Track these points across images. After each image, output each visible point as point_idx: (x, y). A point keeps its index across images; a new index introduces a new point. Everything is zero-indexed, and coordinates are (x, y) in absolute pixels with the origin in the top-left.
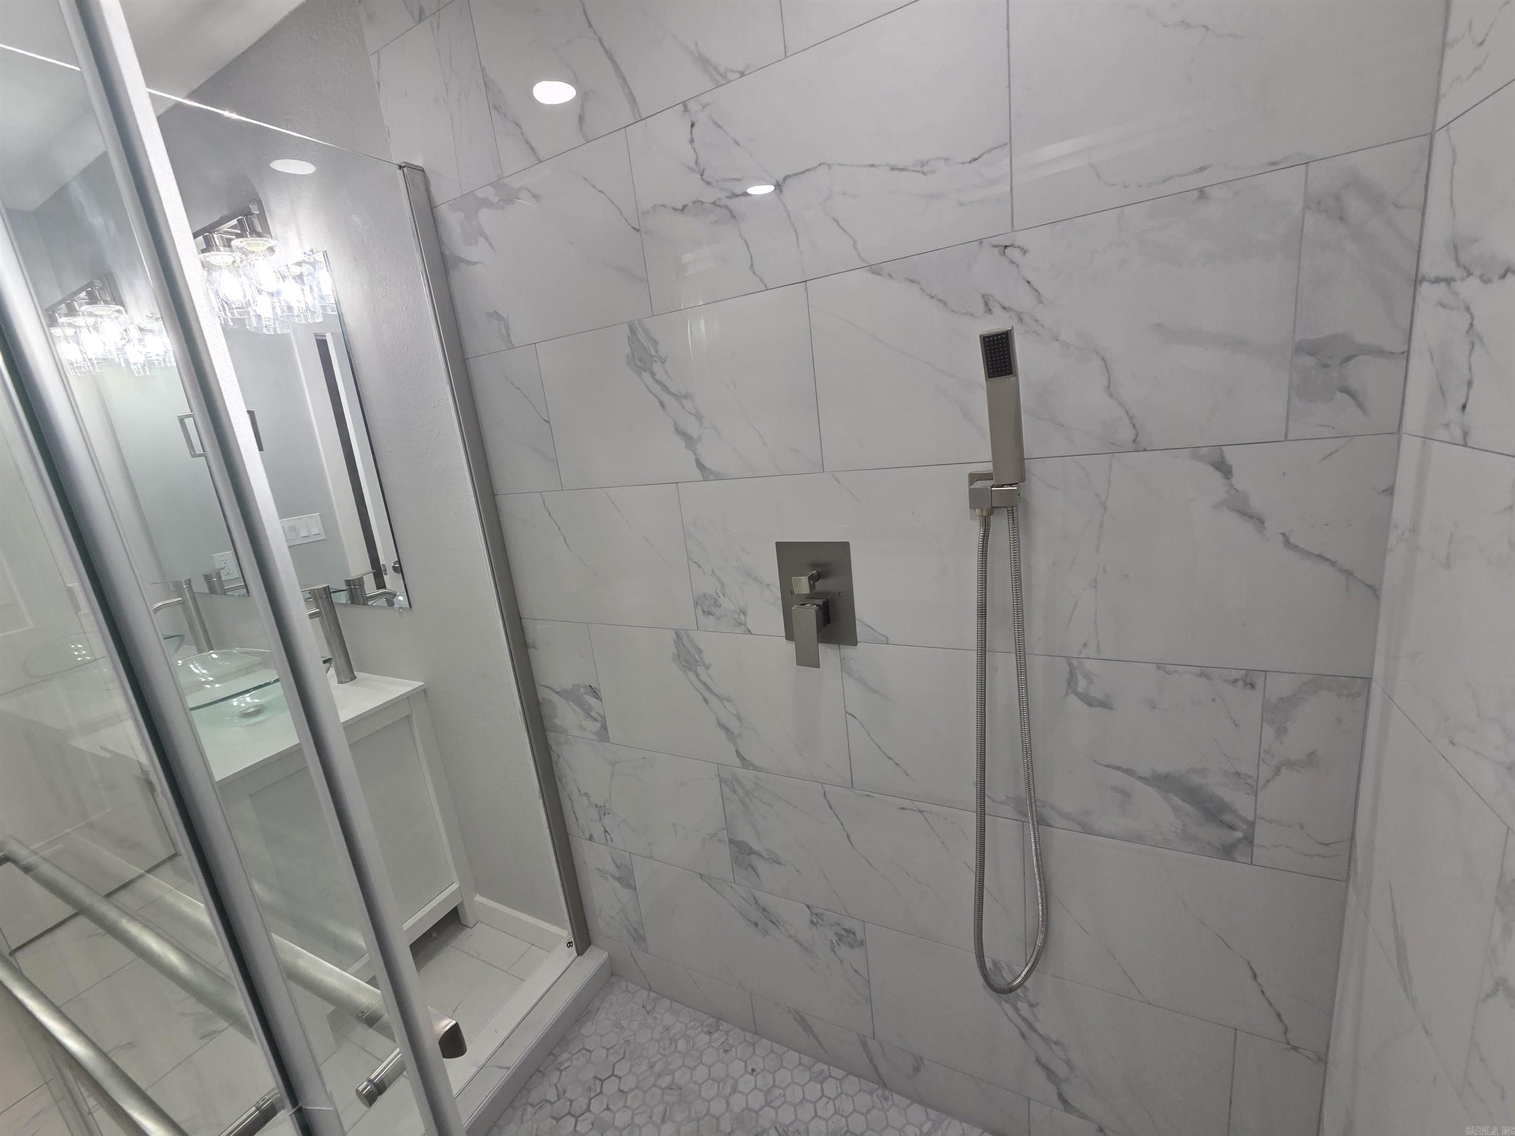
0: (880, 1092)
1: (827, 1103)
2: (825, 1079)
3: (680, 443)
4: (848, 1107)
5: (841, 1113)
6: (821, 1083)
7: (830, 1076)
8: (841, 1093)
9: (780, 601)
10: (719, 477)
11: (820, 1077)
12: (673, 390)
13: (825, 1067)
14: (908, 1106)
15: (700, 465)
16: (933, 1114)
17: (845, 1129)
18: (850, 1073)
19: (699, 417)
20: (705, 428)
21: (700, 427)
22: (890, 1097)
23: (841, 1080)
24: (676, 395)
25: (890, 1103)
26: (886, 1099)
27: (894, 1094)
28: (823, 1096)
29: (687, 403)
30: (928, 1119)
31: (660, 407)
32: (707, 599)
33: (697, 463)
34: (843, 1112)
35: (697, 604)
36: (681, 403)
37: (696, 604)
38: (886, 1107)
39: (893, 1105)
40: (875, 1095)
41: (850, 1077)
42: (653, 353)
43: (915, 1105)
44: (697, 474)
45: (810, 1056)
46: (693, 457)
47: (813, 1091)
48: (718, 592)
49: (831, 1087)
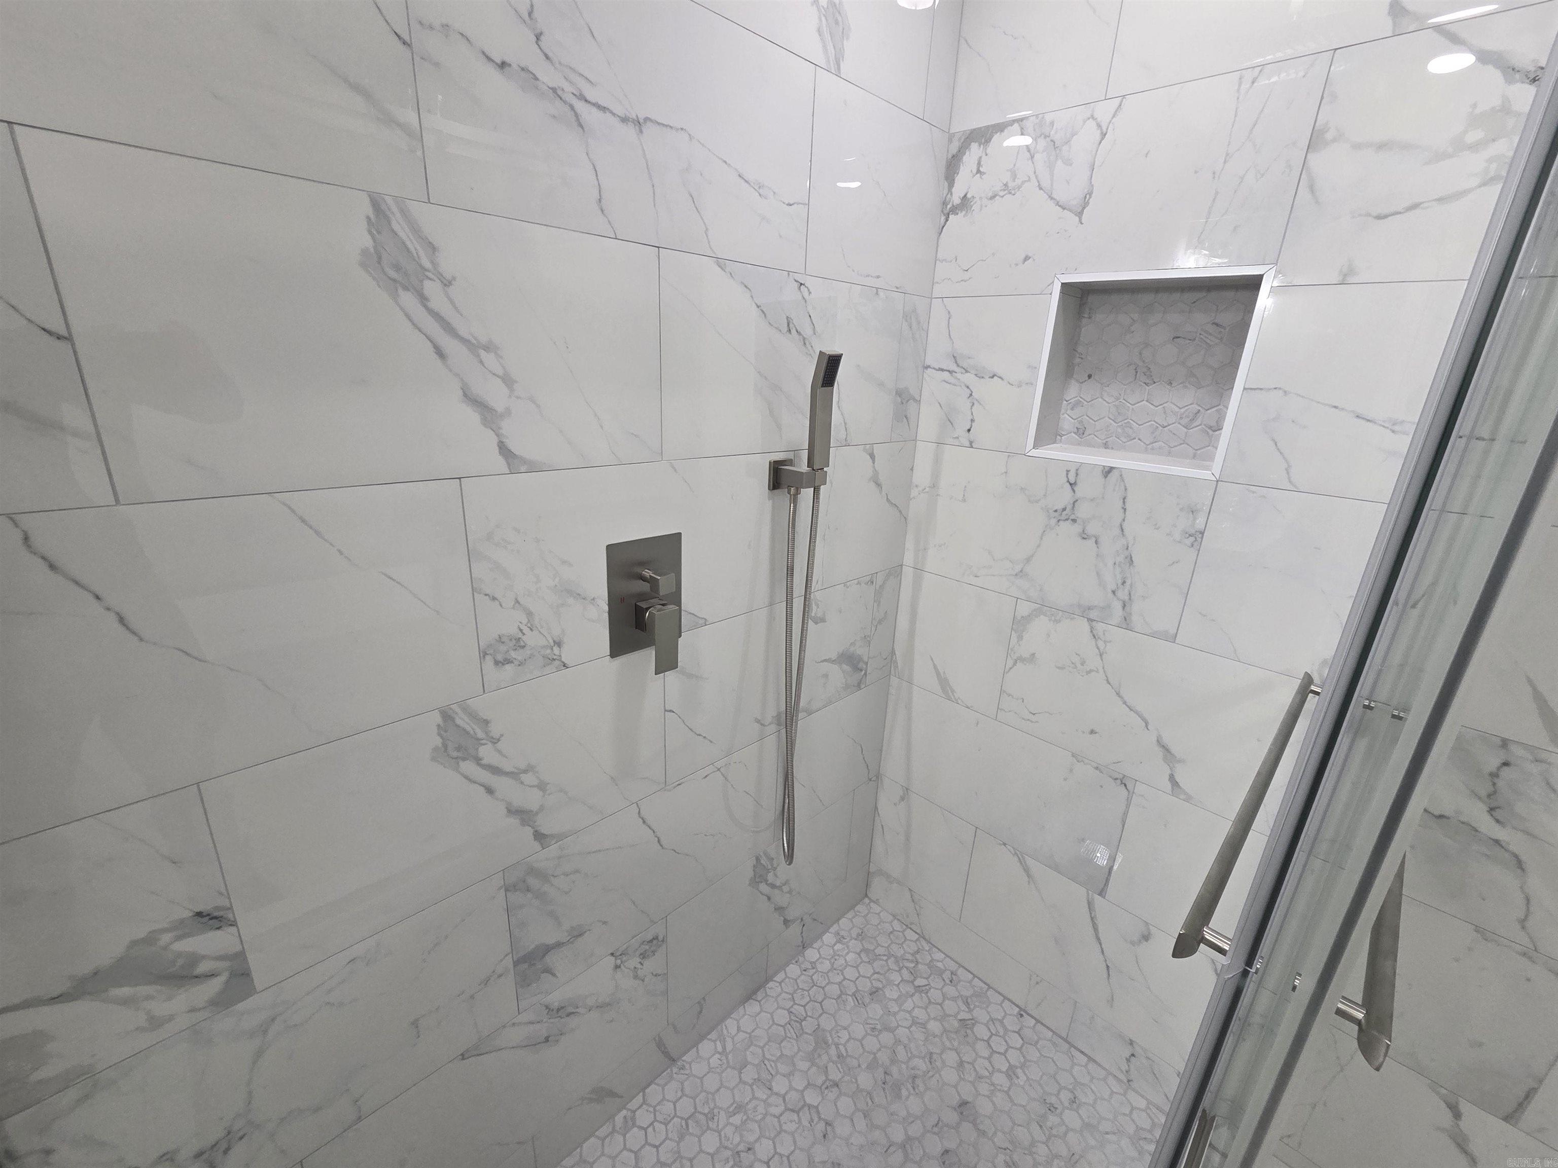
0: (675, 1070)
1: (654, 1129)
2: (633, 1119)
3: (472, 416)
4: (668, 1108)
5: (669, 1119)
6: (634, 1125)
7: (634, 1112)
8: (654, 1107)
9: (607, 615)
10: (533, 467)
11: (631, 1122)
12: (463, 332)
13: (624, 1112)
14: (698, 1052)
15: (504, 449)
16: (713, 1035)
17: (683, 1122)
18: (643, 1090)
19: (508, 381)
20: (518, 398)
21: (510, 396)
22: (684, 1063)
23: (644, 1102)
24: (468, 341)
25: (687, 1066)
26: (683, 1068)
27: (683, 1058)
28: (645, 1129)
29: (489, 358)
30: (715, 1041)
31: (436, 356)
32: (503, 643)
33: (500, 448)
34: (669, 1116)
35: (485, 654)
36: (478, 356)
37: (483, 654)
38: (687, 1072)
39: (690, 1064)
40: (675, 1076)
41: (647, 1091)
42: (427, 264)
43: (700, 1046)
44: (501, 464)
45: (604, 1124)
46: (494, 440)
47: (635, 1137)
48: (522, 627)
49: (644, 1118)
